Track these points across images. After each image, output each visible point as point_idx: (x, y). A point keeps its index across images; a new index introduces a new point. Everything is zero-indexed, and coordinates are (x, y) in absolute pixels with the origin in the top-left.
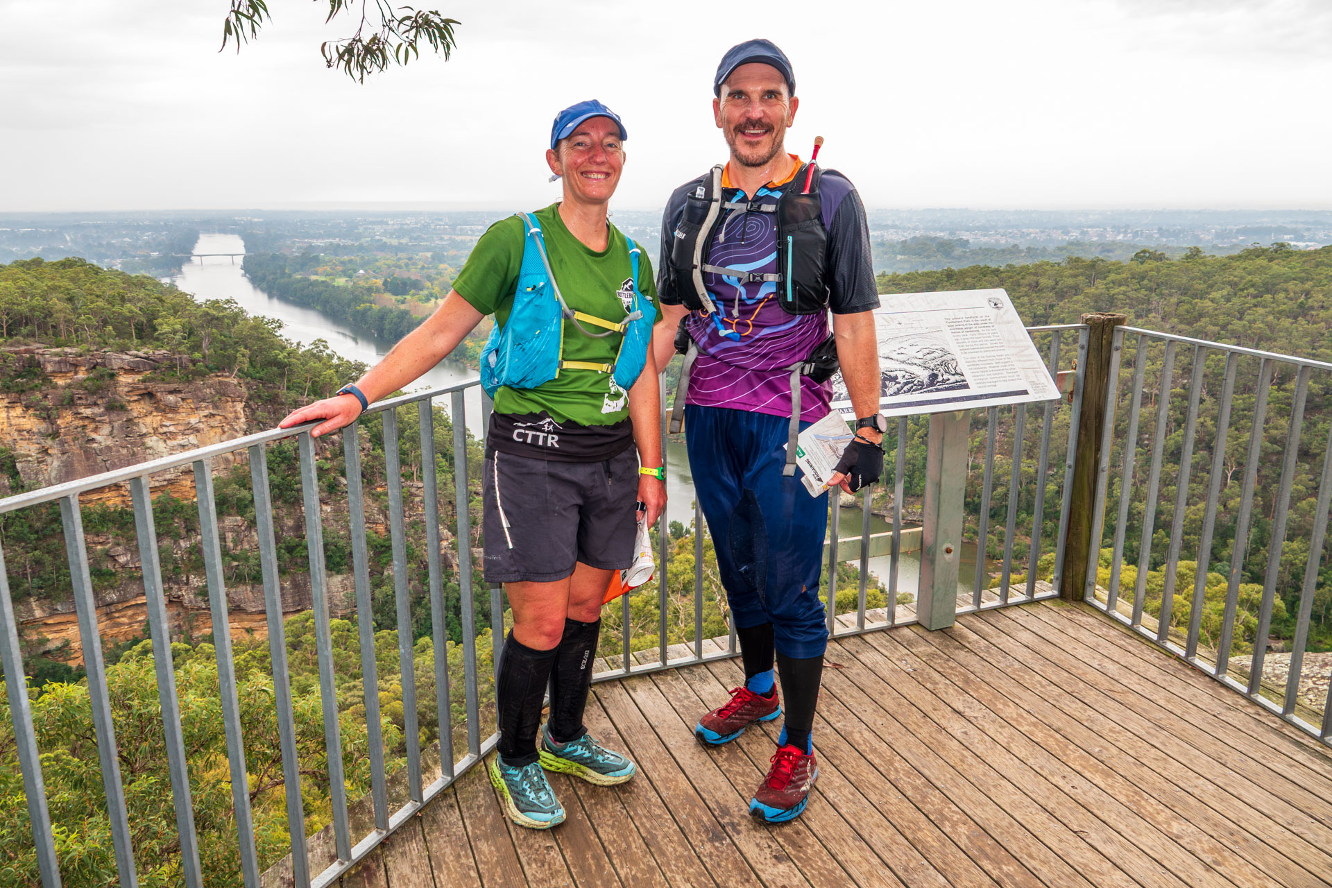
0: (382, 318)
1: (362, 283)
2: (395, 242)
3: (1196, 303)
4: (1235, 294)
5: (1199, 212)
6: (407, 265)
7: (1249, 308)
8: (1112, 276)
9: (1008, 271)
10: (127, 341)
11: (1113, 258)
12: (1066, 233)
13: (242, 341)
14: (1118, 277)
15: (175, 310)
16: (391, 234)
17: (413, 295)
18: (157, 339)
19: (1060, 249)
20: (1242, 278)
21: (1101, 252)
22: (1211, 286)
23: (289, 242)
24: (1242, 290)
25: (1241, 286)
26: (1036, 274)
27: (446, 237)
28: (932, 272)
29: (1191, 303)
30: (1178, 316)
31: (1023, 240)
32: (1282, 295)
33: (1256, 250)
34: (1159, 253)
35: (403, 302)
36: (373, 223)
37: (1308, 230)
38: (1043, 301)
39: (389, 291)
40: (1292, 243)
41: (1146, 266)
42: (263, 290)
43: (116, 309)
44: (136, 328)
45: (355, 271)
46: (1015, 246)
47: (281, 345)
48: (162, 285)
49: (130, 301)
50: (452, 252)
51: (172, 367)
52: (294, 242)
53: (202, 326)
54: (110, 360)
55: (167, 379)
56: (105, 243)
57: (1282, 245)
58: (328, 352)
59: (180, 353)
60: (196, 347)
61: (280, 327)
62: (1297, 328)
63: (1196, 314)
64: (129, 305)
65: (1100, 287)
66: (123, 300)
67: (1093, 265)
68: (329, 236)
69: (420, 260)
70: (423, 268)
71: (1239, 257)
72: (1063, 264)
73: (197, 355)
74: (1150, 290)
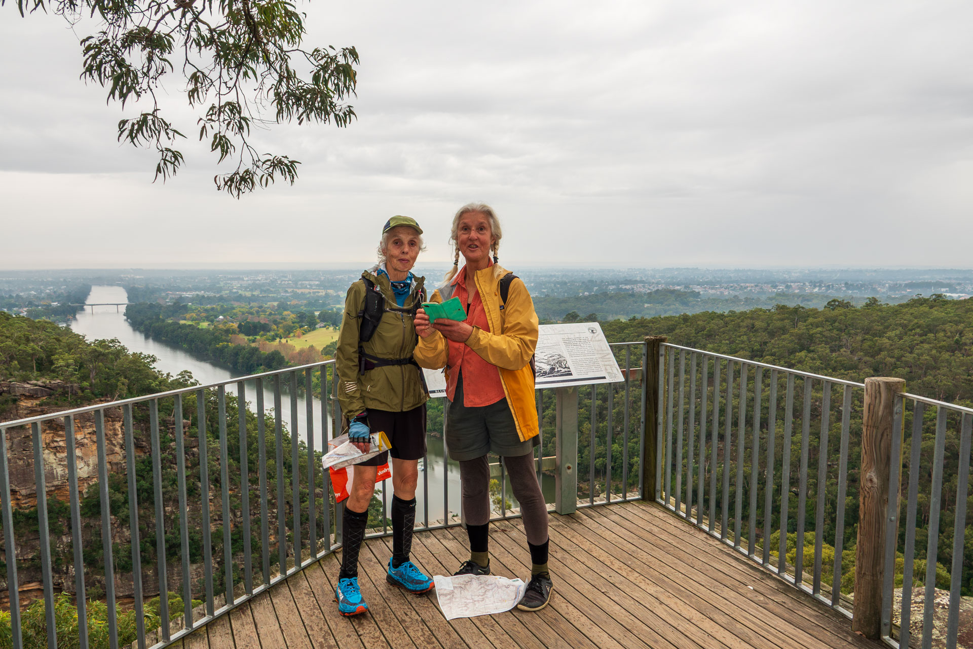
0: (237, 354)
1: (221, 326)
2: (248, 294)
3: (877, 340)
4: (906, 334)
5: (875, 271)
6: (258, 312)
7: (917, 344)
8: (811, 320)
9: (730, 316)
10: (28, 373)
11: (810, 305)
12: (775, 287)
13: (123, 373)
14: (815, 320)
15: (70, 348)
16: (246, 288)
17: (262, 336)
18: (53, 371)
19: (771, 299)
20: (910, 321)
21: (802, 302)
22: (887, 327)
23: (163, 294)
24: (911, 330)
25: (910, 327)
26: (752, 318)
27: (290, 290)
28: (671, 317)
29: (872, 340)
30: (862, 350)
31: (741, 292)
32: (941, 334)
33: (919, 300)
34: (845, 302)
35: (254, 341)
36: (231, 279)
37: (959, 284)
38: (758, 339)
39: (243, 332)
40: (948, 294)
41: (836, 312)
42: (141, 332)
43: (22, 347)
44: (37, 363)
45: (216, 317)
46: (735, 296)
47: (154, 376)
48: (59, 328)
49: (33, 341)
50: (294, 302)
51: (64, 394)
52: (167, 295)
53: (91, 361)
54: (14, 388)
55: (59, 403)
56: (14, 295)
57: (939, 296)
58: (192, 380)
59: (71, 382)
60: (84, 378)
61: (154, 361)
62: (955, 360)
63: (876, 349)
64: (32, 344)
65: (801, 328)
66: (28, 340)
67: (796, 311)
68: (196, 290)
69: (268, 308)
70: (270, 314)
71: (908, 305)
72: (773, 310)
73: (86, 384)
74: (840, 330)
